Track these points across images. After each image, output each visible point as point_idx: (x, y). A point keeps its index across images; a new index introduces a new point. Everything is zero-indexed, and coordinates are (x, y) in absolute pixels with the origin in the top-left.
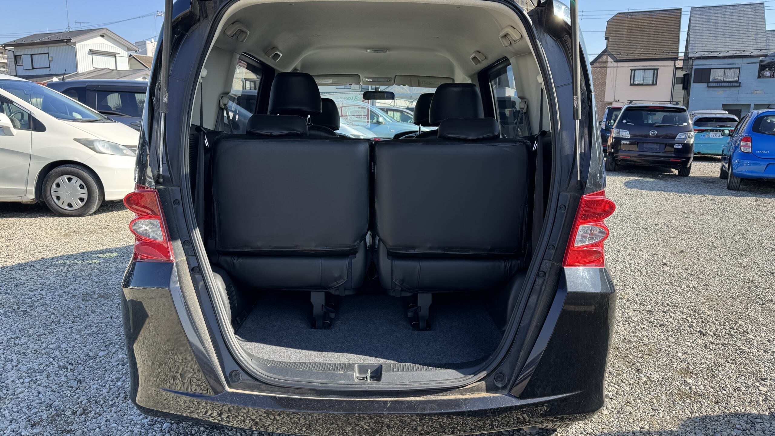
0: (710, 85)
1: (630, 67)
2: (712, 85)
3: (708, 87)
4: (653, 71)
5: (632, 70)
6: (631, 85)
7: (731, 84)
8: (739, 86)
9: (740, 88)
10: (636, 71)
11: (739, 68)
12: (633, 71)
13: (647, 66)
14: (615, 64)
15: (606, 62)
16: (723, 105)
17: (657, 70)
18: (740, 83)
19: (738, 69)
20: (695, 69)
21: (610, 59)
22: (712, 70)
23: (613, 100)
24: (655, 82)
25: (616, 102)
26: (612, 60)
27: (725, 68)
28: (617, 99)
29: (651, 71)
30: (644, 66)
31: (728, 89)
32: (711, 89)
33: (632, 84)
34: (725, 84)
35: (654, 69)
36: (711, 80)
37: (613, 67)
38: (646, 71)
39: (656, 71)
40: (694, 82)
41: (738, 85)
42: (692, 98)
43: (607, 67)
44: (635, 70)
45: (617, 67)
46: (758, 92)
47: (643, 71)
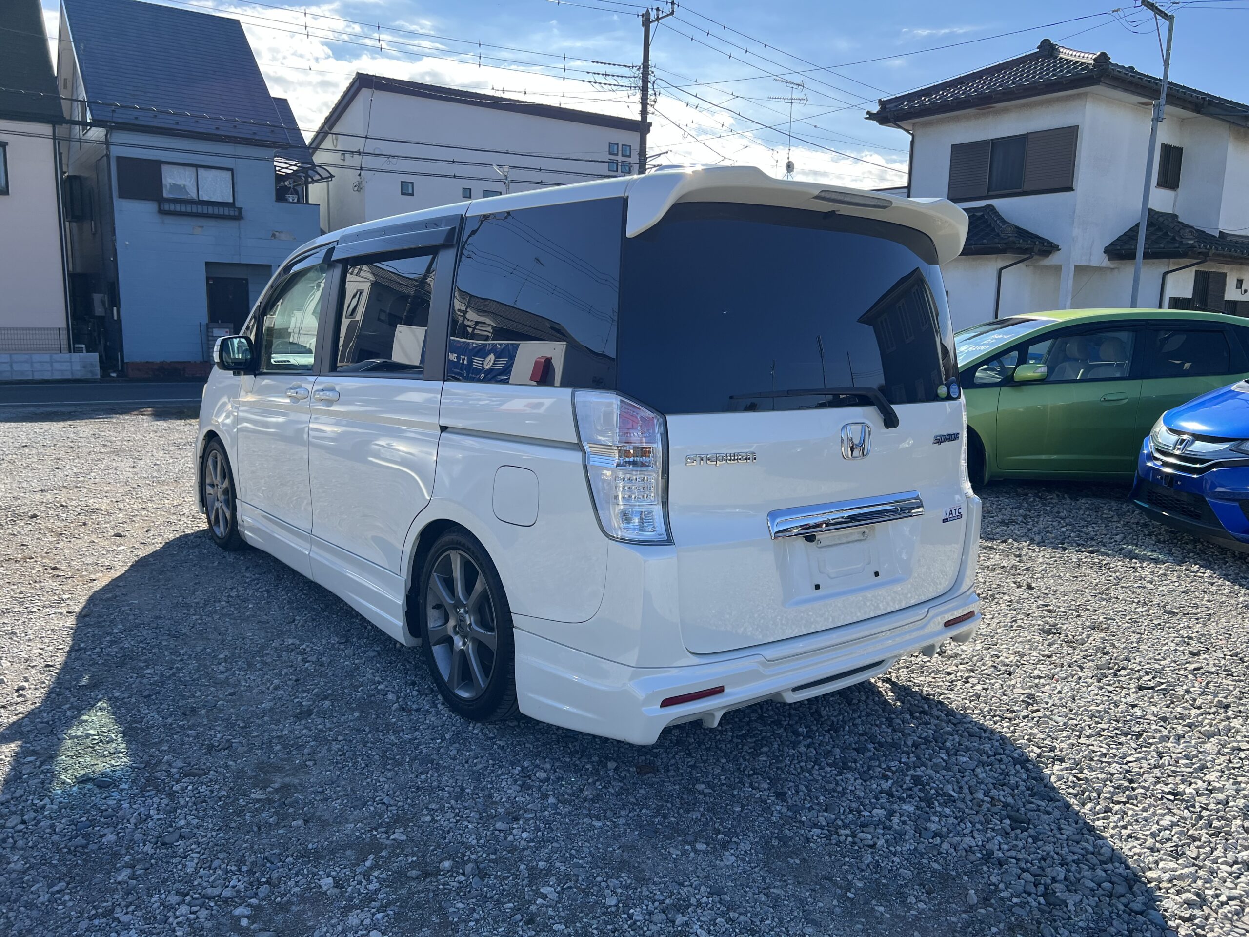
0: (166, 207)
2: (172, 207)
3: (162, 212)
7: (221, 211)
8: (238, 216)
9: (242, 222)
11: (231, 170)
16: (207, 264)
17: (5, 146)
18: (240, 209)
19: (230, 173)
20: (119, 159)
22: (165, 169)
24: (4, 185)
27: (197, 166)
31: (211, 223)
32: (169, 220)
34: (205, 208)
36: (165, 195)
39: (3, 151)
40: (122, 196)
41: (237, 214)
42: (123, 240)
46: (283, 237)
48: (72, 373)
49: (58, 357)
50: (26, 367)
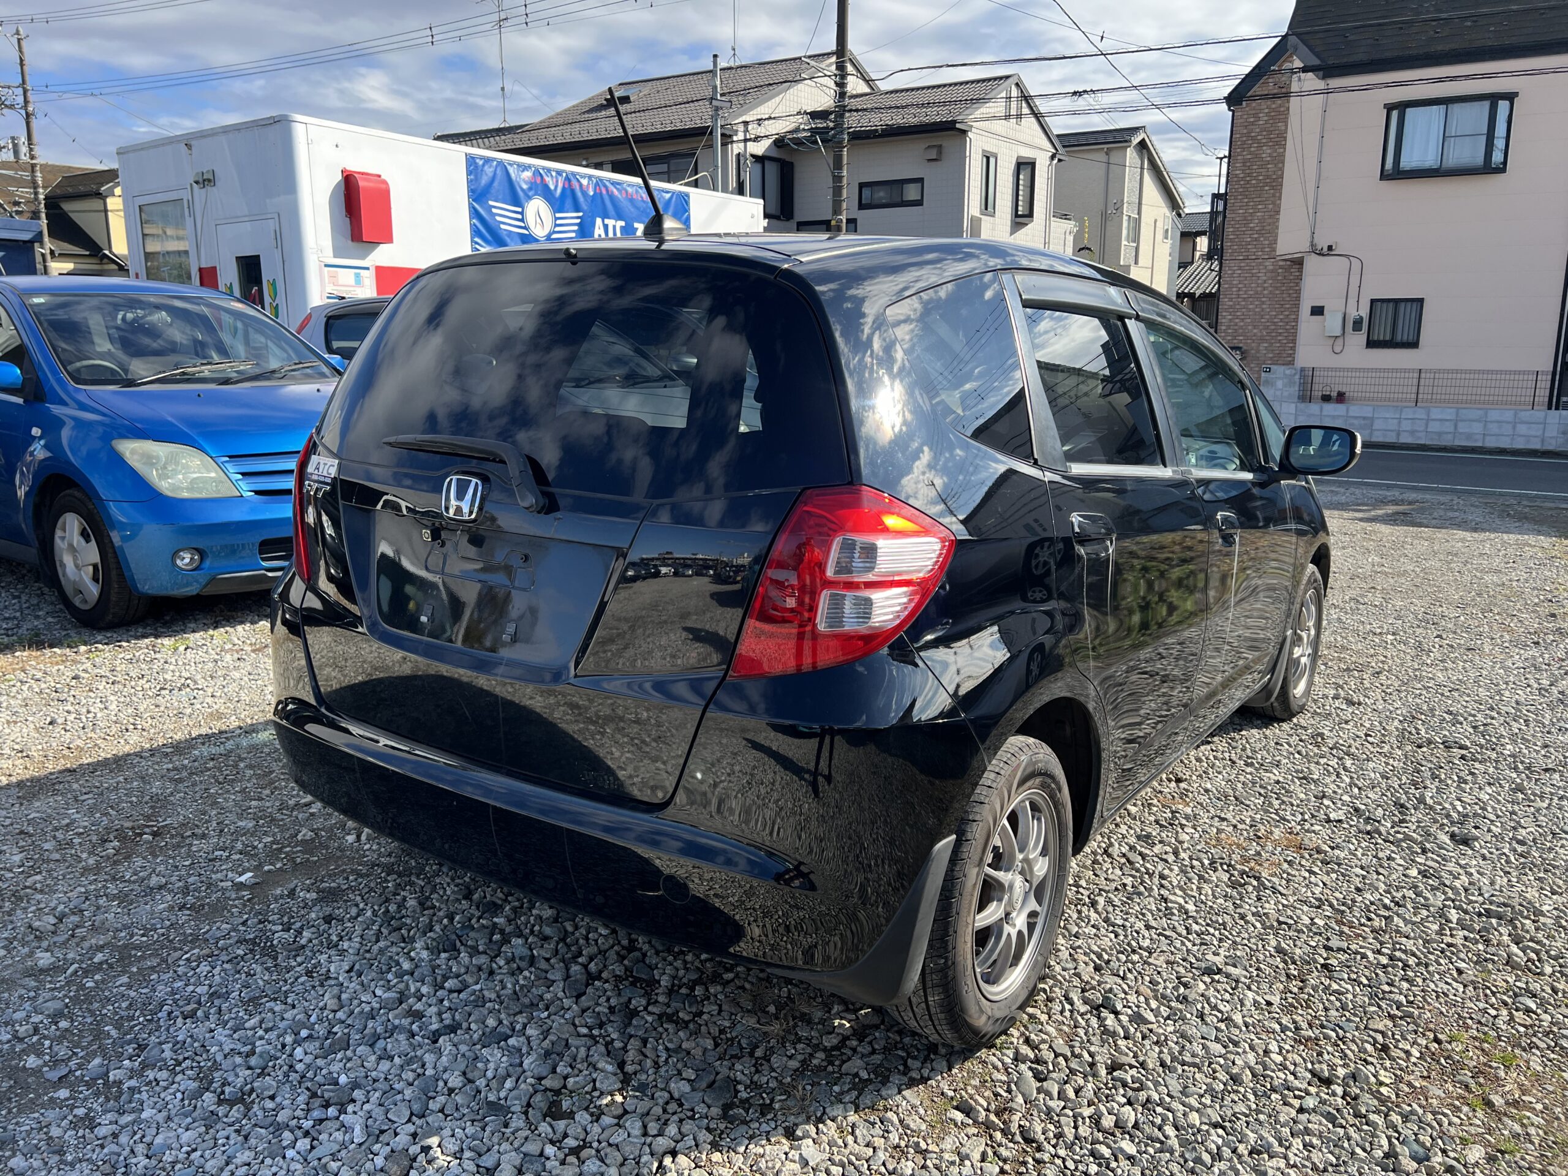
1: (1382, 92)
4: (1486, 105)
5: (1390, 108)
6: (1384, 176)
10: (1409, 111)
12: (1395, 114)
17: (1511, 97)
23: (1306, 247)
24: (1497, 157)
25: (1319, 254)
28: (1322, 243)
29: (1476, 105)
33: (1394, 174)
35: (1494, 99)
38: (1456, 108)
39: (1503, 105)
44: (1403, 106)
45: (1327, 92)
47: (1442, 108)
48: (1543, 441)
49: (1525, 415)
50: (1477, 428)
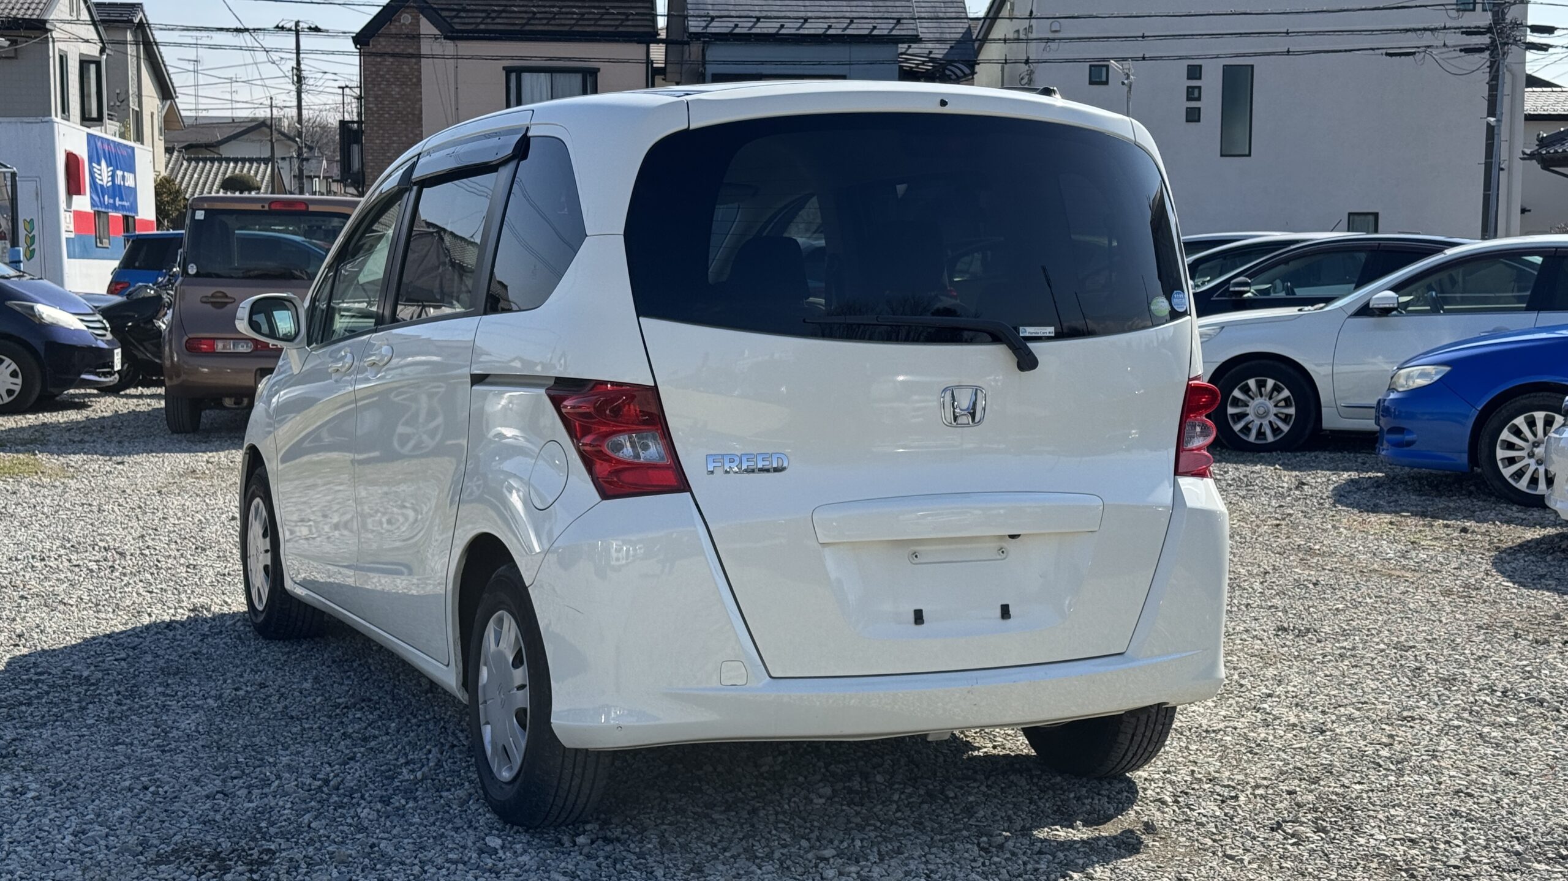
1: (502, 58)
4: (579, 77)
5: (508, 71)
10: (526, 77)
11: (845, 77)
12: (513, 76)
13: (560, 59)
14: (449, 47)
15: (416, 37)
17: (594, 73)
20: (714, 76)
21: (426, 27)
26: (437, 32)
27: (803, 77)
29: (573, 75)
30: (551, 59)
35: (584, 73)
37: (443, 57)
38: (558, 77)
39: (590, 79)
43: (419, 56)
44: (519, 71)
45: (457, 57)
47: (548, 75)
